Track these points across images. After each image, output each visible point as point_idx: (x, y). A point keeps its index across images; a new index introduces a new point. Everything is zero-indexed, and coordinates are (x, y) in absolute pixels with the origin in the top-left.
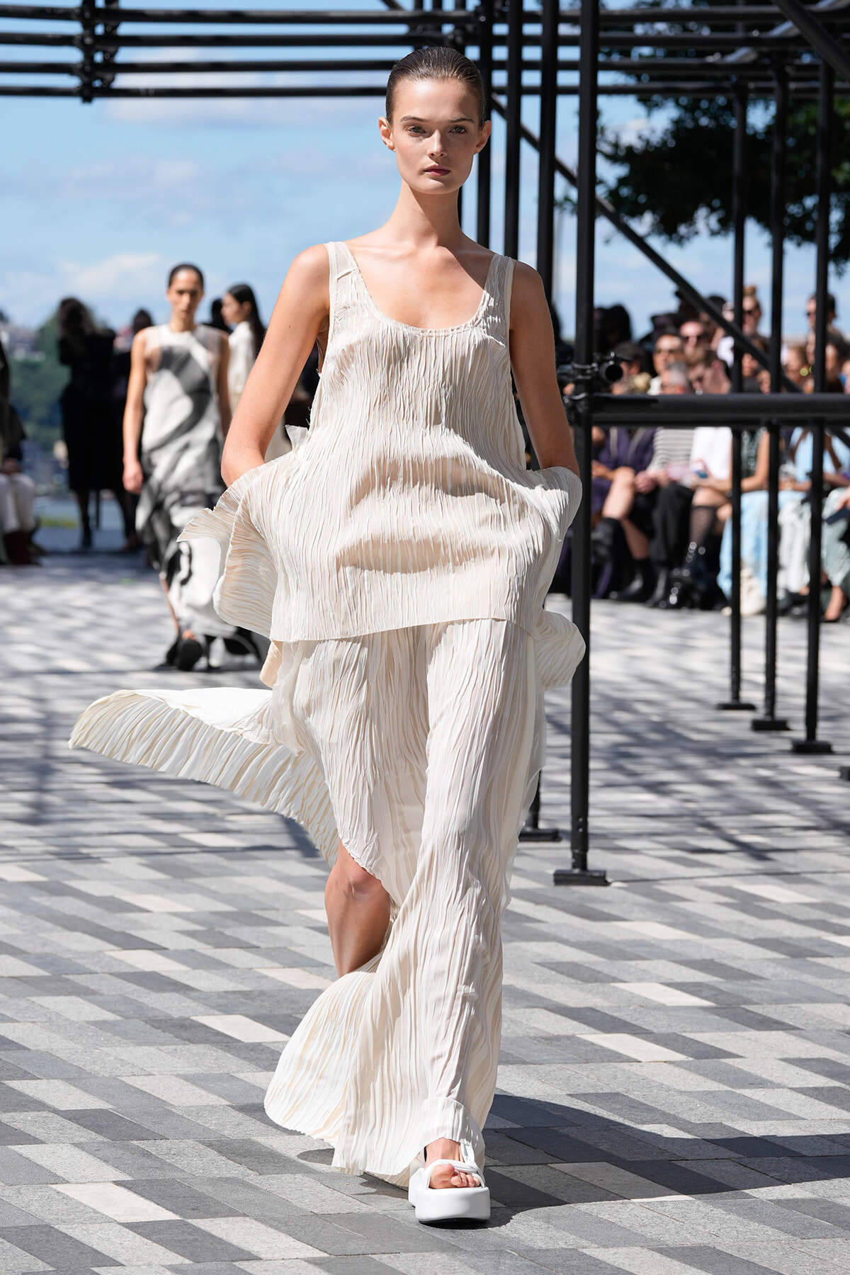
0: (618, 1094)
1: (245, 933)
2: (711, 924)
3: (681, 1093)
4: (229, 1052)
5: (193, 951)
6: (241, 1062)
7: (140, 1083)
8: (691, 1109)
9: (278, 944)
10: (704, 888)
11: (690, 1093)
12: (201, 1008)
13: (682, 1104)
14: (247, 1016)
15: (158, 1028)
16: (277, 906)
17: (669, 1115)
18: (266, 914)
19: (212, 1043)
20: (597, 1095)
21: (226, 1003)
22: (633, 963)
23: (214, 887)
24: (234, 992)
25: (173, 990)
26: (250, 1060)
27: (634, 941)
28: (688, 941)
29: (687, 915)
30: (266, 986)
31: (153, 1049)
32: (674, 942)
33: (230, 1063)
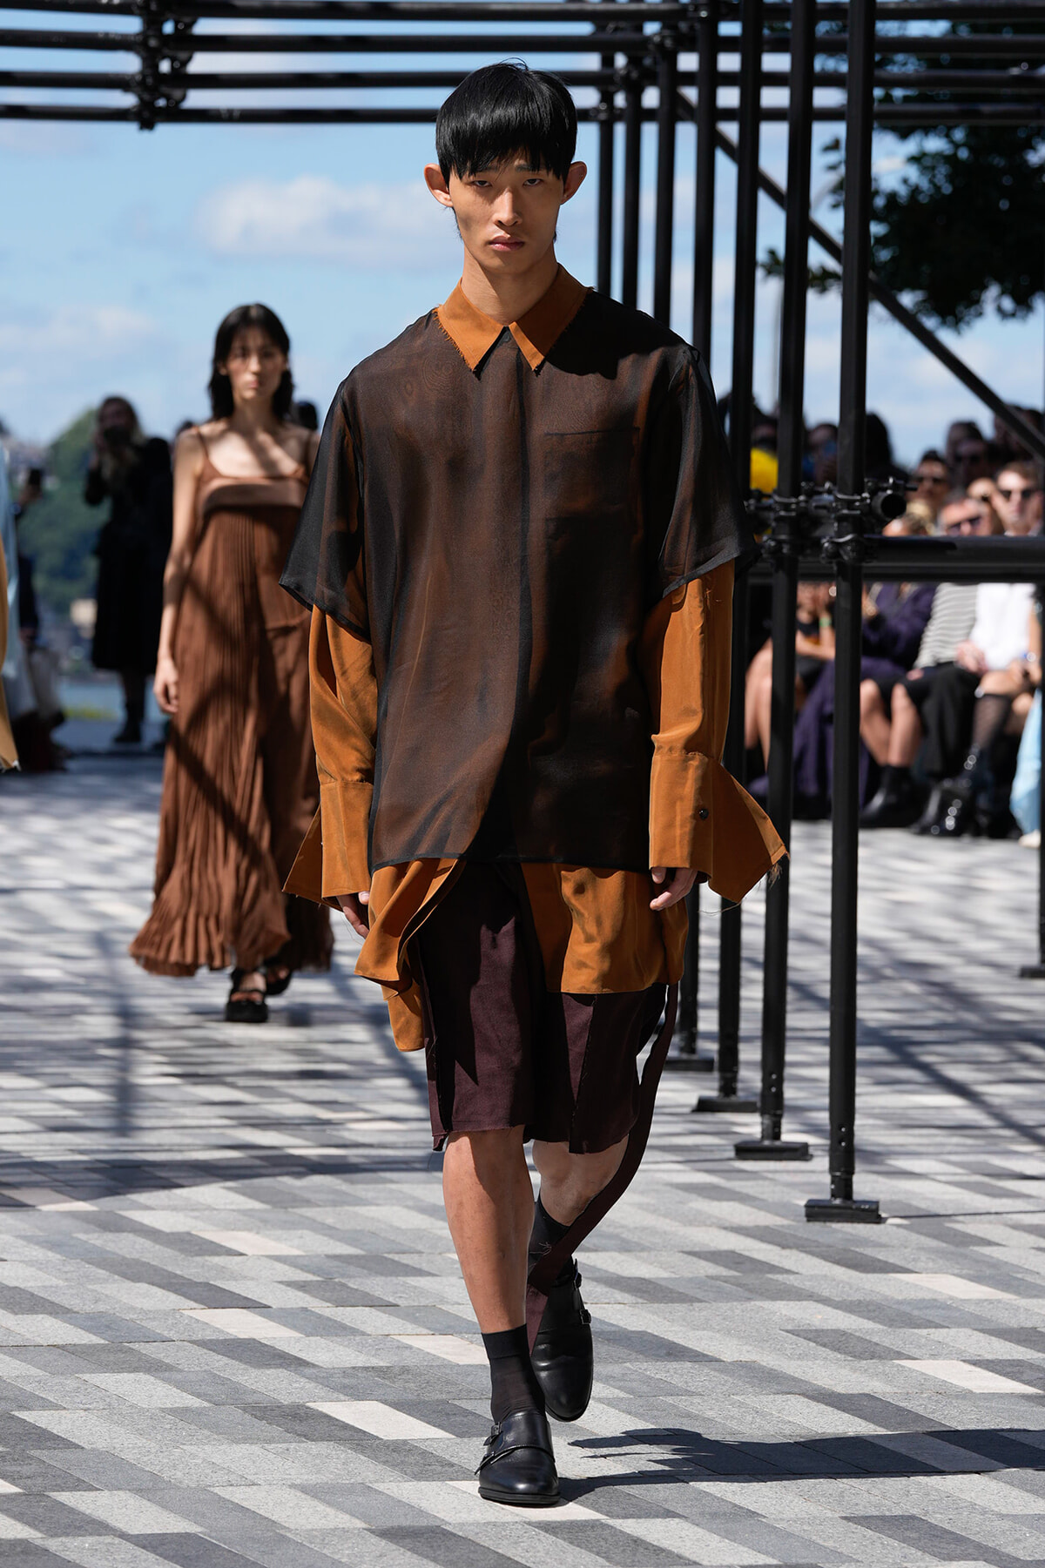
0: (913, 1517)
1: (377, 1286)
2: (1029, 1278)
3: (1002, 1516)
4: (362, 1453)
5: (305, 1310)
6: (380, 1467)
7: (238, 1495)
8: (1018, 1540)
9: (424, 1302)
10: (1016, 1227)
11: (1014, 1518)
12: (320, 1391)
13: (1004, 1532)
14: (385, 1402)
15: (261, 1419)
16: (420, 1247)
17: (987, 1548)
18: (405, 1259)
19: (339, 1440)
20: (883, 1518)
21: (354, 1385)
22: (924, 1332)
23: (330, 1221)
24: (366, 1369)
25: (281, 1366)
26: (394, 1466)
27: (923, 1300)
28: (999, 1301)
29: (996, 1265)
30: (410, 1360)
31: (256, 1449)
32: (979, 1302)
33: (365, 1469)
